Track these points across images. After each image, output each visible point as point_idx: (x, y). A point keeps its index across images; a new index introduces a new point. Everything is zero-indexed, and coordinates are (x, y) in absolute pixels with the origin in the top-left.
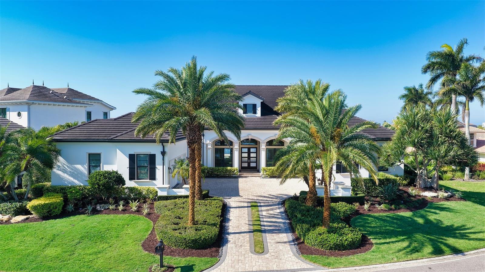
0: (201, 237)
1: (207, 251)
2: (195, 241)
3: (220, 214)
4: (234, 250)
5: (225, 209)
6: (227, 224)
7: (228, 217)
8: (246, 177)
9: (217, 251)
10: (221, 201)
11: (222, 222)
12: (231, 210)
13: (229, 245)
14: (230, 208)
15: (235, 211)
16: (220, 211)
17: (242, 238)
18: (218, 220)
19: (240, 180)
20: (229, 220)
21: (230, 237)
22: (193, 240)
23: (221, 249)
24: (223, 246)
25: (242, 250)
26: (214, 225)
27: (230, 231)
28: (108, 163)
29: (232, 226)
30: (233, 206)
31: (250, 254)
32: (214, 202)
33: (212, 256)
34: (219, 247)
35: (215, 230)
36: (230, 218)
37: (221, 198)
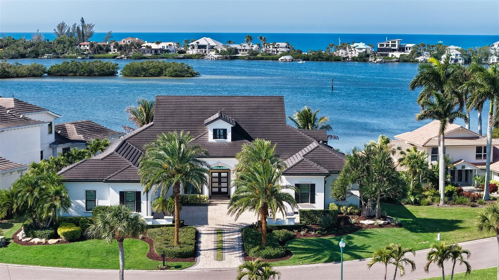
0: (184, 251)
1: (188, 259)
2: (180, 253)
3: (194, 238)
4: (204, 259)
5: (198, 235)
6: (199, 245)
7: (200, 240)
8: (216, 204)
9: (194, 259)
10: (195, 229)
11: (196, 243)
12: (202, 235)
13: (201, 256)
14: (201, 234)
15: (205, 237)
16: (194, 236)
17: (209, 253)
18: (194, 242)
19: (210, 208)
20: (200, 242)
21: (201, 252)
22: (179, 253)
23: (196, 258)
24: (197, 257)
25: (209, 259)
26: (191, 244)
27: (201, 249)
28: (102, 198)
29: (202, 246)
30: (203, 233)
31: (214, 261)
32: (189, 230)
33: (191, 261)
34: (195, 257)
35: (192, 248)
36: (201, 241)
37: (194, 227)
